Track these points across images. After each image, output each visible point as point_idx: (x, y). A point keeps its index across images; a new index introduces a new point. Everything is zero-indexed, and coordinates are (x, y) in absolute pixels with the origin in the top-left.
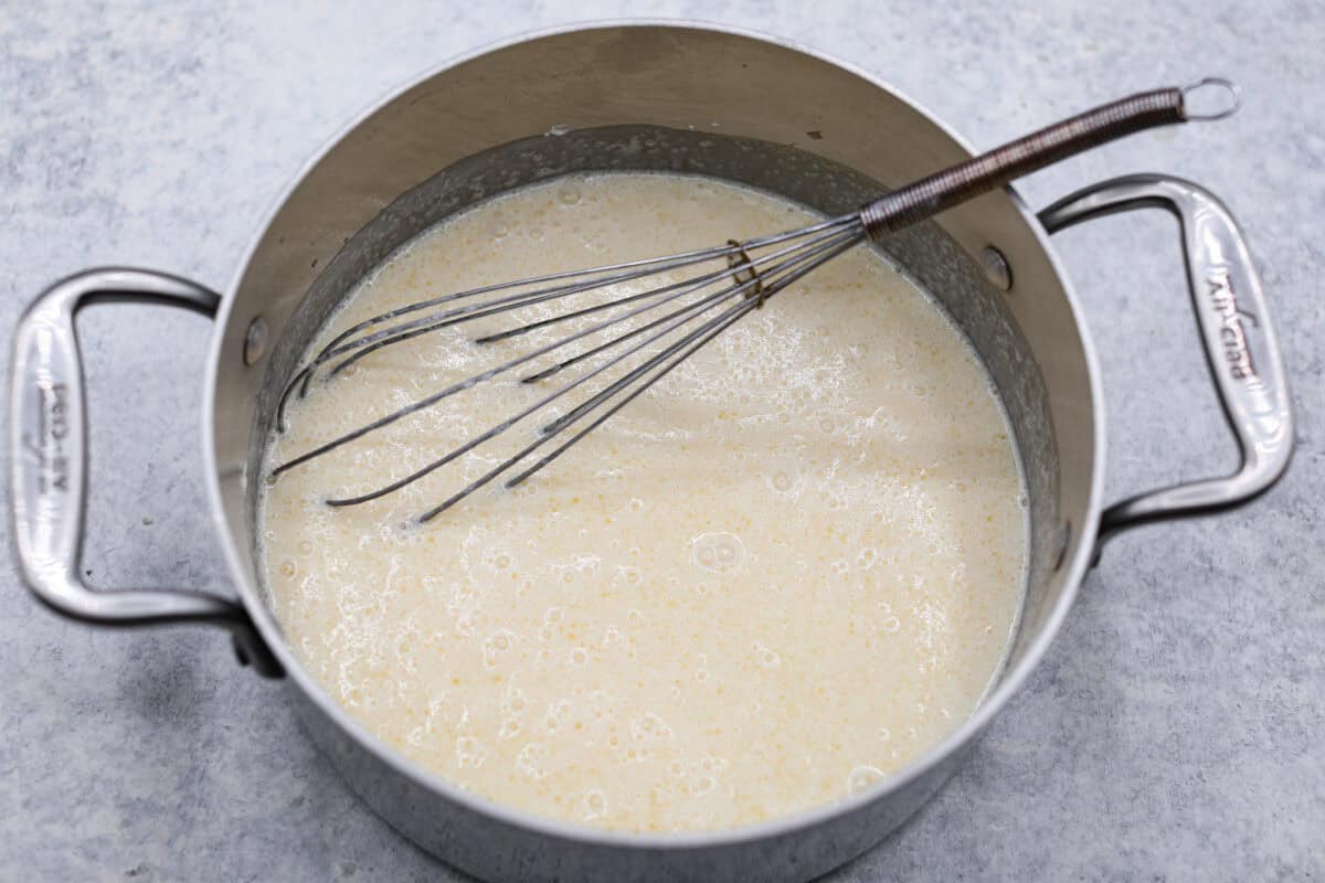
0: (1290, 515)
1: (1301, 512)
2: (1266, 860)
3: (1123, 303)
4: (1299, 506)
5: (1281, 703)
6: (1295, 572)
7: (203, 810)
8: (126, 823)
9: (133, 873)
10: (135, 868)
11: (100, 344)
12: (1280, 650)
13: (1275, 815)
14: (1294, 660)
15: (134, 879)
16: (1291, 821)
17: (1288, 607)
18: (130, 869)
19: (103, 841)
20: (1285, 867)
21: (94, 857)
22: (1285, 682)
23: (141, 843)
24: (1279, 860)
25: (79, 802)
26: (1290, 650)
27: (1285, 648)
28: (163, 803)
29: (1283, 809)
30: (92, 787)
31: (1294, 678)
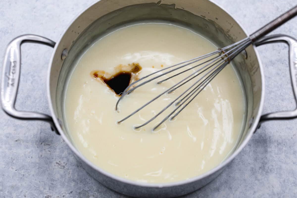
0: (283, 64)
1: (285, 63)
2: (275, 141)
3: (245, 16)
4: (285, 62)
5: (279, 106)
6: (283, 77)
7: (32, 127)
8: (15, 130)
9: (16, 141)
10: (17, 140)
11: (12, 25)
12: (279, 94)
13: (277, 131)
14: (283, 96)
15: (17, 142)
16: (281, 133)
17: (282, 84)
18: (16, 140)
19: (10, 134)
20: (279, 143)
21: (8, 137)
22: (280, 101)
23: (18, 134)
24: (278, 141)
25: (5, 125)
26: (282, 94)
27: (280, 93)
28: (23, 125)
29: (279, 130)
30: (8, 122)
31: (282, 100)
